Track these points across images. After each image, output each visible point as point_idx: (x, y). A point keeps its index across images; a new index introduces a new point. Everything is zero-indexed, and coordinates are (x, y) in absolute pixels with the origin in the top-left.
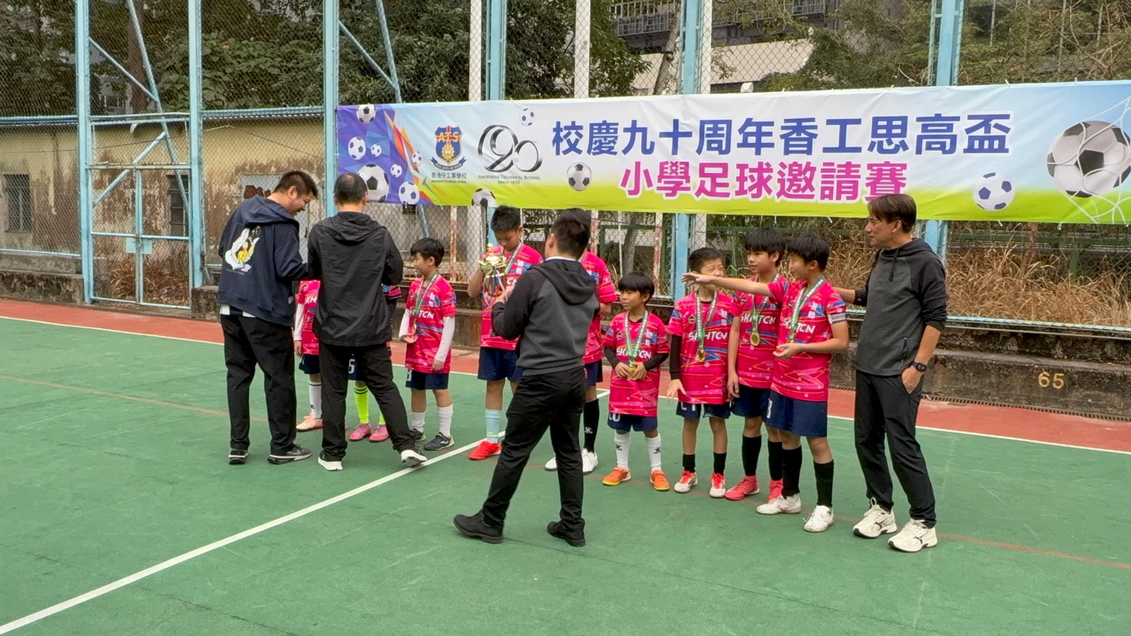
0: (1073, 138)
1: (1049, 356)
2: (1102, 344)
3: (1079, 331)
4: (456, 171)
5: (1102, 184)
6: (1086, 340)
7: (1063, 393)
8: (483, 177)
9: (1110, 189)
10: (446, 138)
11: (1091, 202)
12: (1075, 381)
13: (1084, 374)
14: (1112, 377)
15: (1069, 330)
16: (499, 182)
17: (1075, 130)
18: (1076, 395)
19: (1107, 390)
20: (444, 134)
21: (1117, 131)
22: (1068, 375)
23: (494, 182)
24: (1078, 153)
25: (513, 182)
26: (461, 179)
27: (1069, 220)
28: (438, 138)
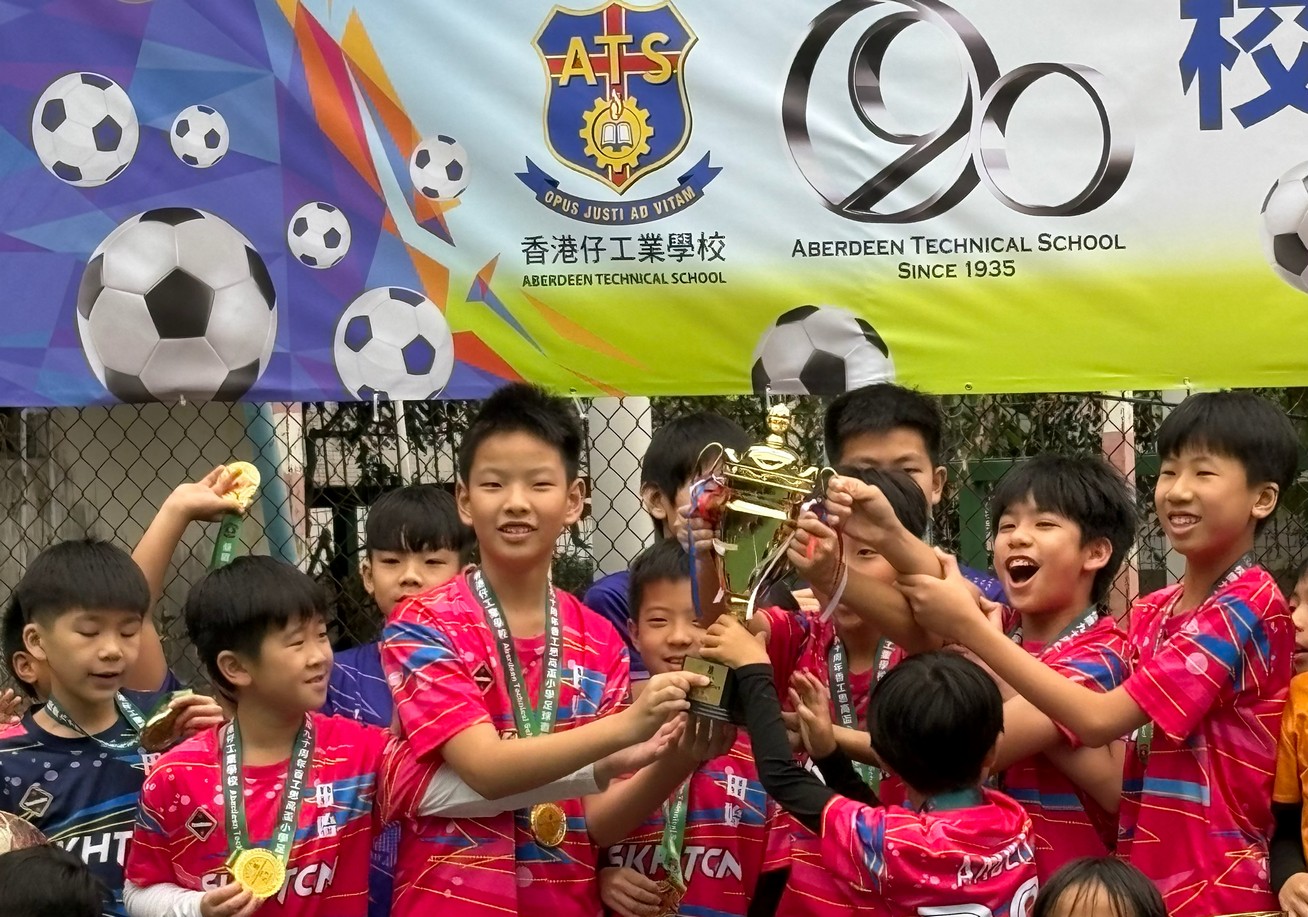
4: (664, 227)
8: (816, 250)
10: (600, 65)
16: (905, 270)
20: (591, 47)
23: (878, 274)
25: (982, 270)
26: (694, 263)
28: (556, 66)
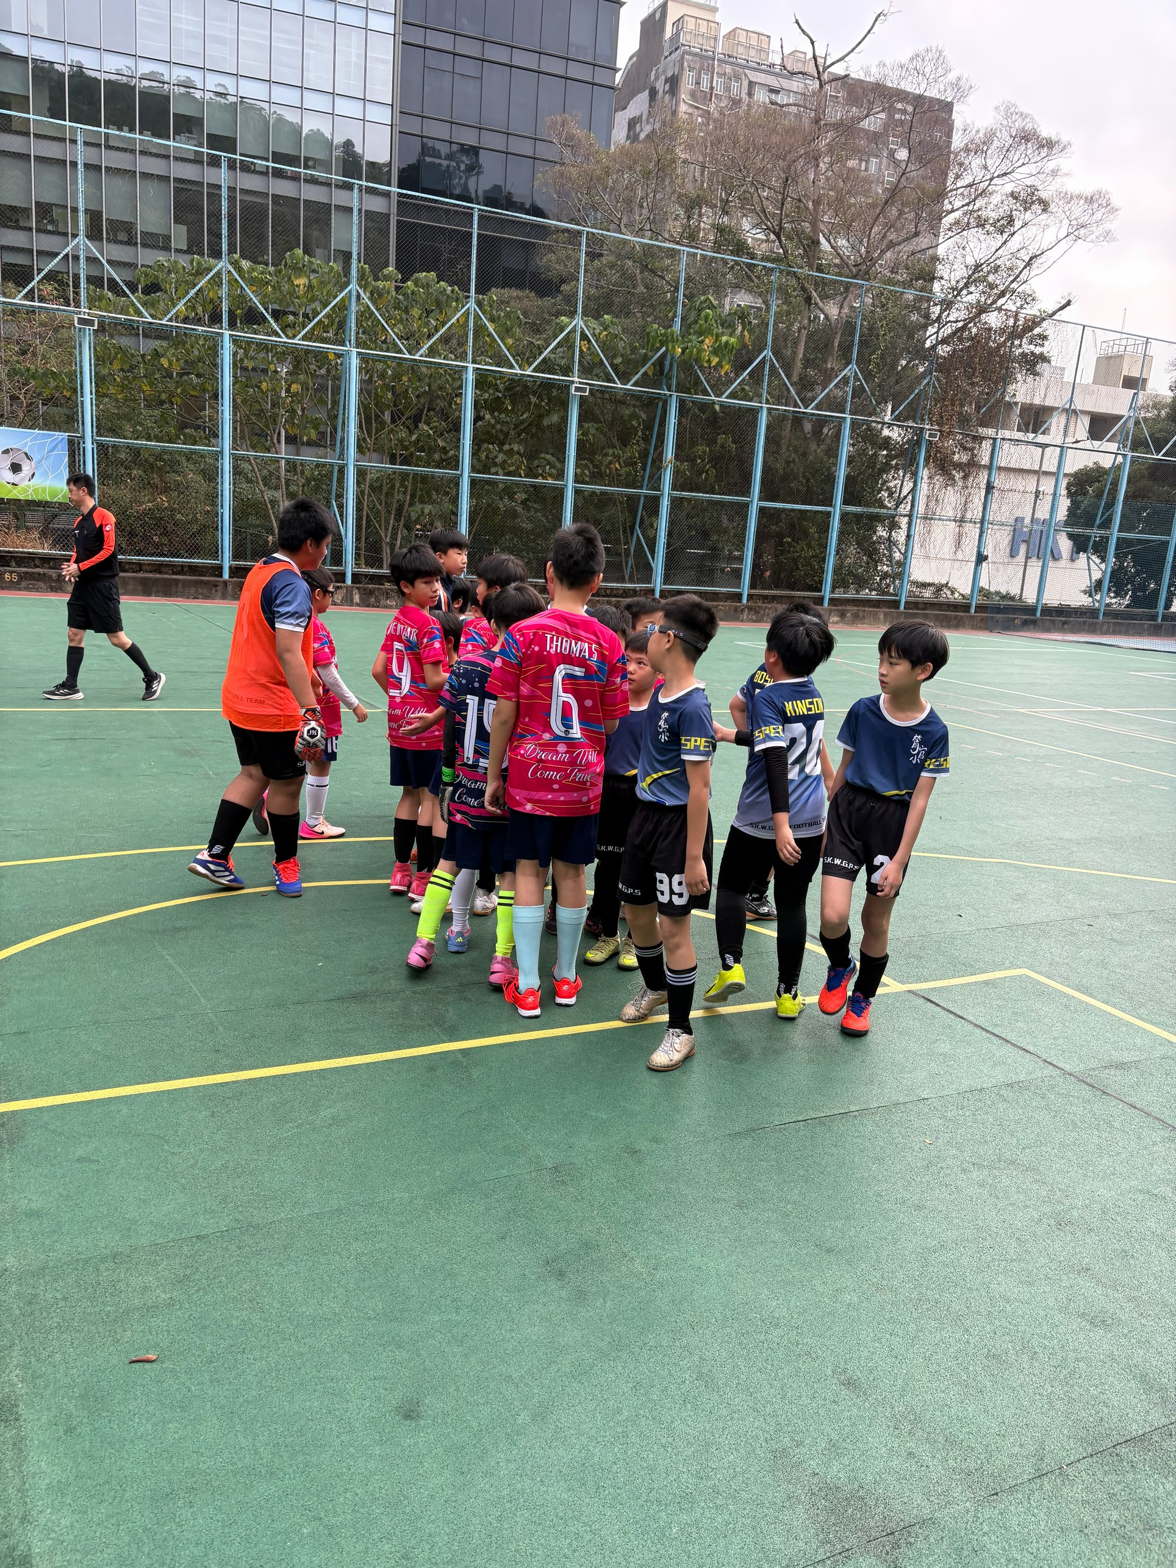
0: (5, 455)
1: (10, 566)
2: (33, 559)
3: (21, 552)
5: (23, 479)
6: (25, 558)
7: (18, 583)
9: (27, 483)
11: (19, 488)
12: (22, 577)
13: (26, 573)
14: (39, 574)
15: (17, 552)
17: (6, 452)
18: (24, 584)
19: (37, 581)
21: (26, 454)
22: (19, 574)
24: (9, 463)
27: (10, 496)
